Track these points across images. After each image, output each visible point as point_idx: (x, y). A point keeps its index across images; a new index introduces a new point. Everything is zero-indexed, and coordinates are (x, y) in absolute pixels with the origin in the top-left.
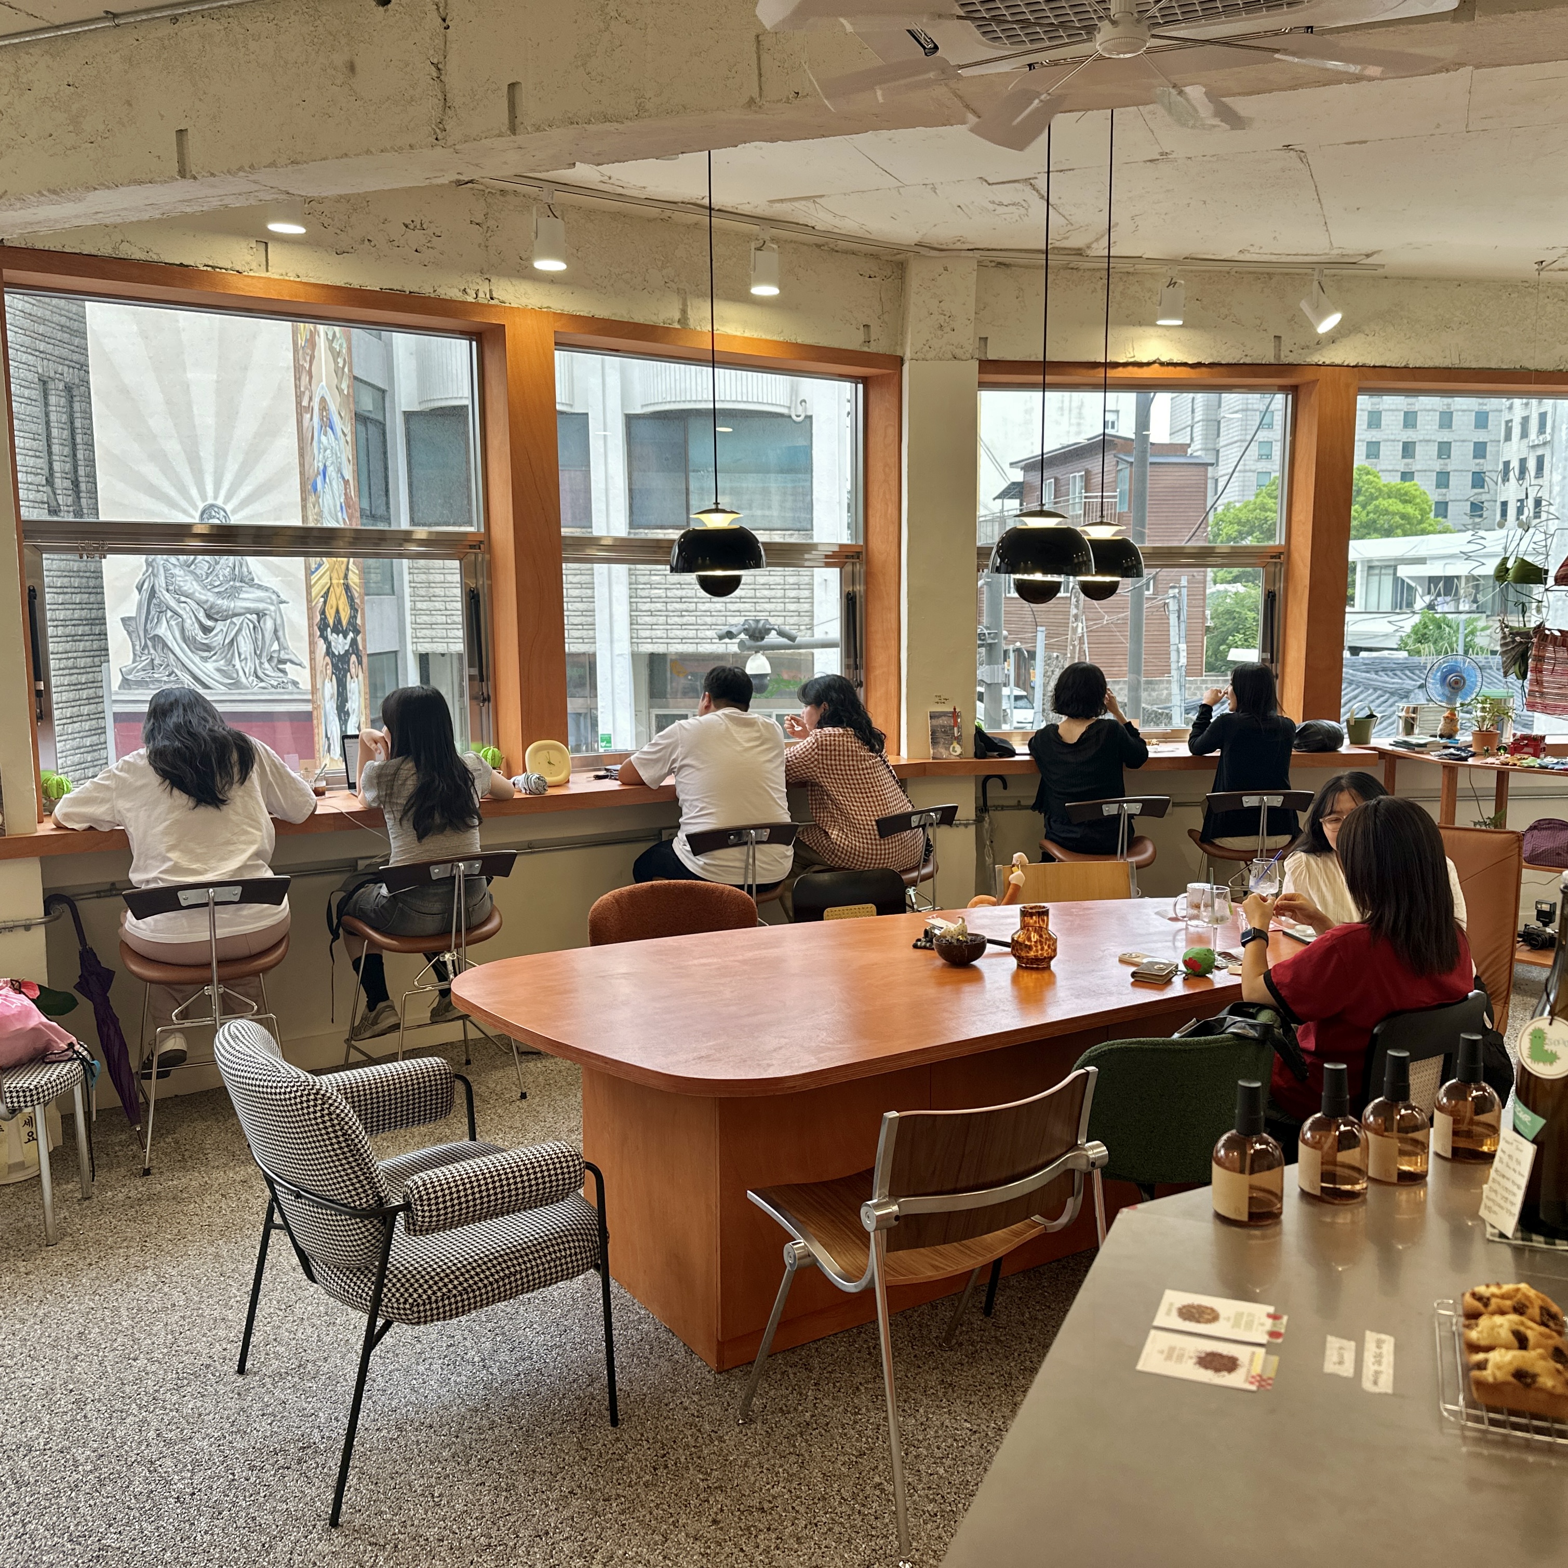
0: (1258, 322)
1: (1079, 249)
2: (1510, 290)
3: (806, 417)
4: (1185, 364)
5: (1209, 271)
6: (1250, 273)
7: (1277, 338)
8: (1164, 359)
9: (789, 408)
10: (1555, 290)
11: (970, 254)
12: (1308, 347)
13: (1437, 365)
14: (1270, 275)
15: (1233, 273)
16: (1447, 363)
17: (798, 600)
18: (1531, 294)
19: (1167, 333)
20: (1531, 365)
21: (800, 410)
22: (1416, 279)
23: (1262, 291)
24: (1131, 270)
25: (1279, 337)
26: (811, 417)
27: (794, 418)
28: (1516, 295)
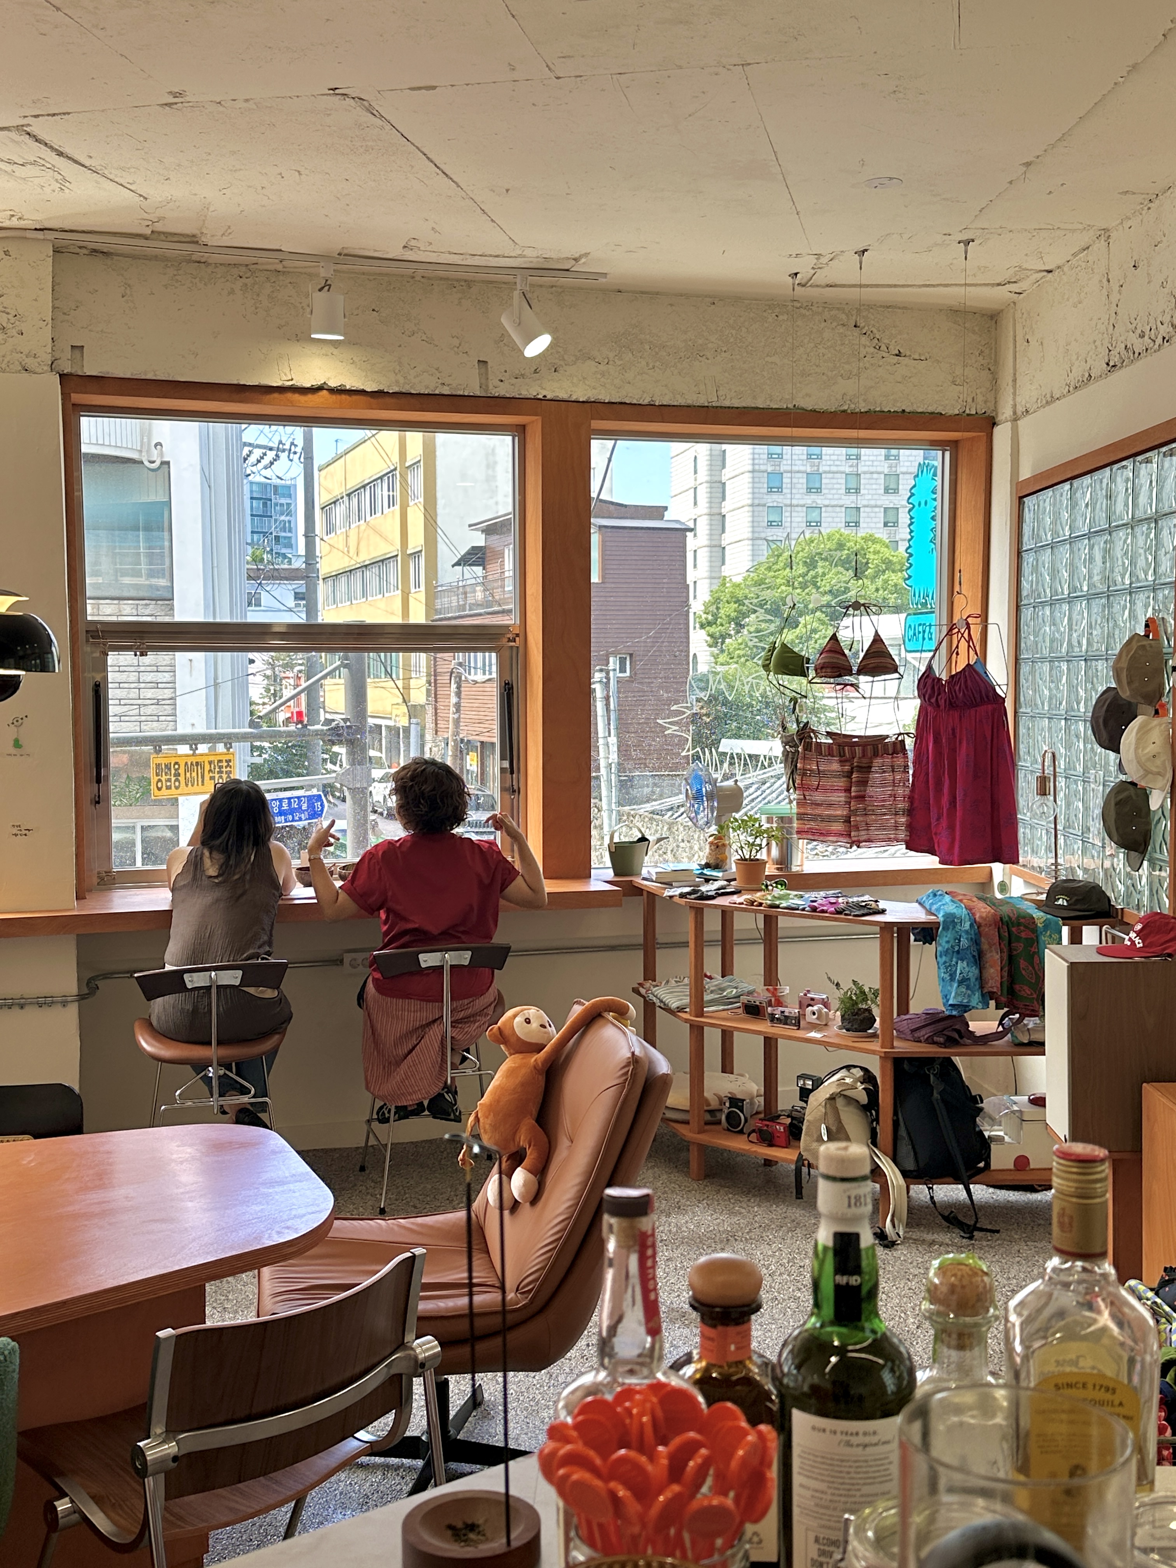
0: (456, 342)
1: (194, 236)
2: (777, 310)
3: (163, 463)
4: (362, 392)
5: (387, 275)
6: (441, 279)
7: (482, 363)
8: (333, 384)
9: (140, 451)
10: (833, 313)
11: (40, 235)
12: (523, 375)
13: (690, 402)
14: (469, 283)
15: (418, 278)
16: (702, 401)
17: (156, 685)
18: (804, 316)
19: (335, 352)
20: (808, 404)
21: (155, 455)
22: (657, 293)
23: (459, 303)
24: (280, 267)
25: (485, 362)
26: (168, 463)
27: (146, 463)
28: (785, 317)
